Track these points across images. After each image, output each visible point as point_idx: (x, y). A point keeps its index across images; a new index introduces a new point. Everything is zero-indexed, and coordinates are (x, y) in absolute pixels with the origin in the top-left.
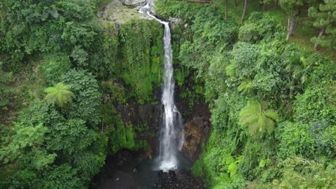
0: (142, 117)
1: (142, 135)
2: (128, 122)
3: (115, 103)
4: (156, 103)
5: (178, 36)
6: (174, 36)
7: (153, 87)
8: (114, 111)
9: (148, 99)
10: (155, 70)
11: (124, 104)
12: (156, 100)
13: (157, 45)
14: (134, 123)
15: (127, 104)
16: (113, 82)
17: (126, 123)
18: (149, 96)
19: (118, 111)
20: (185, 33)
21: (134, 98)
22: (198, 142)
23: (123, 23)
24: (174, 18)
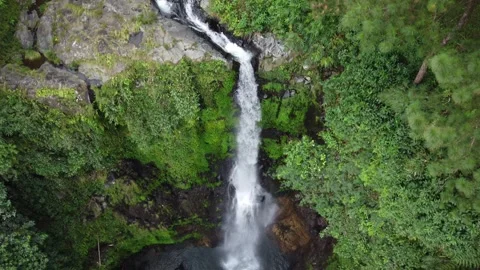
0: (187, 210)
1: (189, 228)
2: (155, 226)
3: (122, 208)
4: (218, 184)
5: (278, 87)
6: (268, 86)
7: (209, 161)
8: (121, 220)
9: (198, 181)
10: (213, 139)
12: (217, 181)
13: (215, 107)
14: (169, 222)
15: (150, 202)
16: (110, 179)
17: (152, 229)
18: (200, 175)
19: (131, 218)
20: (300, 81)
21: (166, 185)
22: (301, 244)
23: (105, 79)
24: (270, 40)
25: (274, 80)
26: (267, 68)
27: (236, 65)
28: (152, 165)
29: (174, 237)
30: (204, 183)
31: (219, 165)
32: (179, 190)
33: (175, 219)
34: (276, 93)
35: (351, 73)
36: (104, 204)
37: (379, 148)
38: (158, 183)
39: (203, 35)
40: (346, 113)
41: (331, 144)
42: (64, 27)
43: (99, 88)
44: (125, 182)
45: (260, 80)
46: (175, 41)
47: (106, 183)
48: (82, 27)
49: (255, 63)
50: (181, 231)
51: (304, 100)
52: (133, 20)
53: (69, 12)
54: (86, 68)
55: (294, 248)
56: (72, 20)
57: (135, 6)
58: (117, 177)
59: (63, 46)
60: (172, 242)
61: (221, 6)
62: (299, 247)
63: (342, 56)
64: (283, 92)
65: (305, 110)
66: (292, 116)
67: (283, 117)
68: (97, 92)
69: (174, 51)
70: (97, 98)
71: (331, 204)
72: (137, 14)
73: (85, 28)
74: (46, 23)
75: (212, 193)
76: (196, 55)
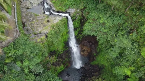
0: (64, 58)
1: (66, 63)
3: (53, 64)
4: (68, 48)
5: (74, 18)
6: (73, 19)
7: (64, 44)
8: (54, 67)
9: (64, 50)
11: (56, 60)
14: (62, 63)
15: (58, 60)
16: (49, 58)
17: (60, 66)
19: (56, 65)
20: (78, 14)
21: (58, 54)
22: (89, 51)
23: (48, 32)
24: (70, 9)
25: (74, 17)
26: (72, 15)
27: (67, 17)
28: (54, 51)
29: (64, 67)
30: (65, 50)
31: (67, 43)
32: (61, 54)
33: (63, 62)
34: (74, 19)
35: (88, 7)
36: (50, 65)
37: (101, 16)
38: (57, 54)
39: (58, 15)
40: (92, 14)
41: (91, 21)
42: (34, 27)
43: (48, 34)
44: (52, 57)
45: (72, 18)
46: (55, 18)
47: (49, 59)
48: (36, 25)
49: (70, 15)
50: (64, 64)
51: (79, 18)
52: (45, 18)
53: (32, 24)
54: (43, 32)
55: (88, 54)
56: (34, 25)
57: (43, 16)
58: (51, 56)
59: (35, 30)
60: (63, 69)
61: (59, 8)
62: (89, 53)
63: (85, 5)
64: (76, 18)
65: (80, 20)
66: (78, 23)
67: (77, 24)
68: (48, 35)
69: (56, 20)
70: (48, 36)
71: (96, 32)
72: (45, 17)
73: (37, 25)
74: (29, 28)
75: (67, 51)
76: (61, 18)
